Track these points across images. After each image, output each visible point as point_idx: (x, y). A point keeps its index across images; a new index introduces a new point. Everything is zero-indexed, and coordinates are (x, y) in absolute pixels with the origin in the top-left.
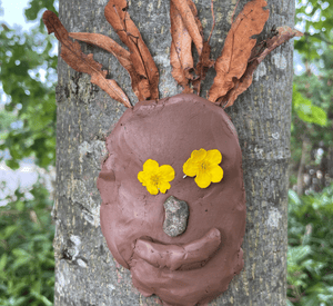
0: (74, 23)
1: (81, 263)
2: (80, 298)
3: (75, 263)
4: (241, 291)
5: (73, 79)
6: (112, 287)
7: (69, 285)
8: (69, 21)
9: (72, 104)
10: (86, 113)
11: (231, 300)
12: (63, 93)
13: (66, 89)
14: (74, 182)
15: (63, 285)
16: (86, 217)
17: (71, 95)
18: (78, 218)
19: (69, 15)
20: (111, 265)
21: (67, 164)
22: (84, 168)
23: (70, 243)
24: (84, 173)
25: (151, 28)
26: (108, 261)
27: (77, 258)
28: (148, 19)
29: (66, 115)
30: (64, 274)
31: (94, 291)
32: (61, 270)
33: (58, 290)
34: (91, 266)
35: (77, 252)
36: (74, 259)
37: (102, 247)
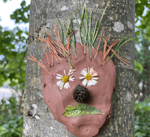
0: (38, 8)
1: (37, 117)
2: (36, 135)
3: (34, 117)
4: (114, 130)
5: (36, 32)
6: (52, 128)
7: (30, 129)
8: (35, 7)
9: (35, 43)
10: (42, 47)
11: (110, 134)
12: (32, 39)
13: (33, 37)
14: (35, 79)
15: (27, 130)
16: (40, 95)
17: (35, 39)
18: (36, 96)
19: (35, 4)
20: (52, 117)
21: (32, 71)
22: (40, 71)
23: (32, 108)
24: (40, 74)
25: (73, 7)
26: (50, 115)
27: (35, 115)
28: (72, 4)
29: (32, 49)
30: (28, 124)
31: (43, 131)
32: (27, 122)
33: (25, 133)
34: (42, 118)
35: (35, 112)
36: (33, 115)
37: (47, 109)
